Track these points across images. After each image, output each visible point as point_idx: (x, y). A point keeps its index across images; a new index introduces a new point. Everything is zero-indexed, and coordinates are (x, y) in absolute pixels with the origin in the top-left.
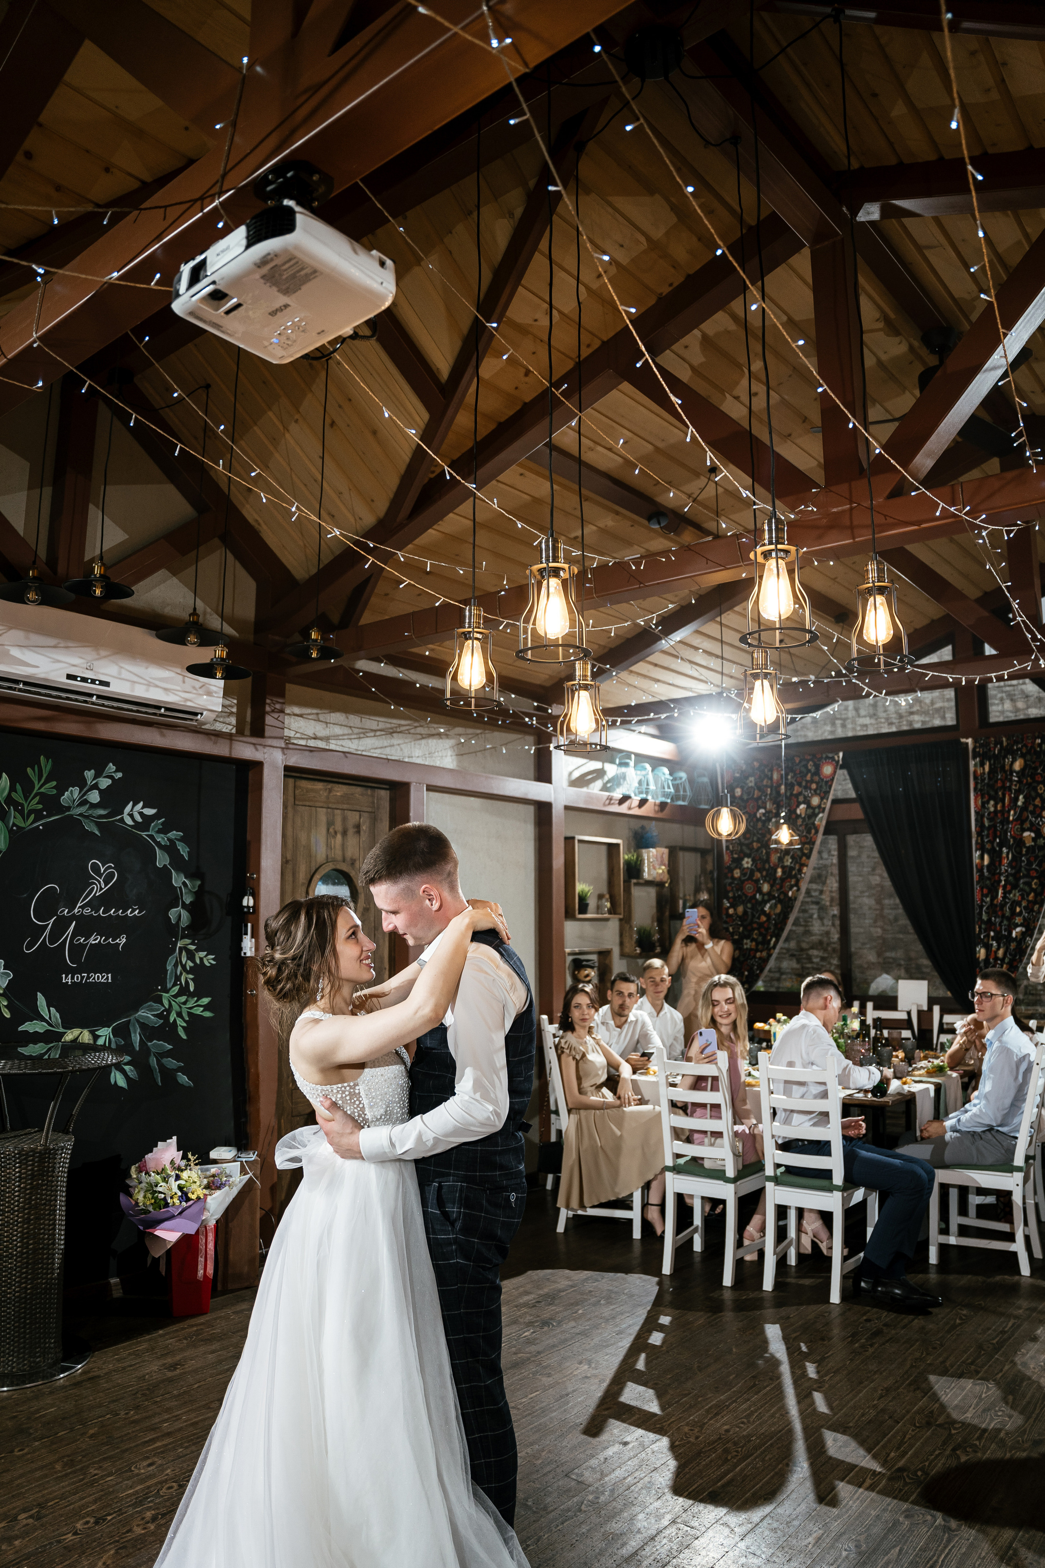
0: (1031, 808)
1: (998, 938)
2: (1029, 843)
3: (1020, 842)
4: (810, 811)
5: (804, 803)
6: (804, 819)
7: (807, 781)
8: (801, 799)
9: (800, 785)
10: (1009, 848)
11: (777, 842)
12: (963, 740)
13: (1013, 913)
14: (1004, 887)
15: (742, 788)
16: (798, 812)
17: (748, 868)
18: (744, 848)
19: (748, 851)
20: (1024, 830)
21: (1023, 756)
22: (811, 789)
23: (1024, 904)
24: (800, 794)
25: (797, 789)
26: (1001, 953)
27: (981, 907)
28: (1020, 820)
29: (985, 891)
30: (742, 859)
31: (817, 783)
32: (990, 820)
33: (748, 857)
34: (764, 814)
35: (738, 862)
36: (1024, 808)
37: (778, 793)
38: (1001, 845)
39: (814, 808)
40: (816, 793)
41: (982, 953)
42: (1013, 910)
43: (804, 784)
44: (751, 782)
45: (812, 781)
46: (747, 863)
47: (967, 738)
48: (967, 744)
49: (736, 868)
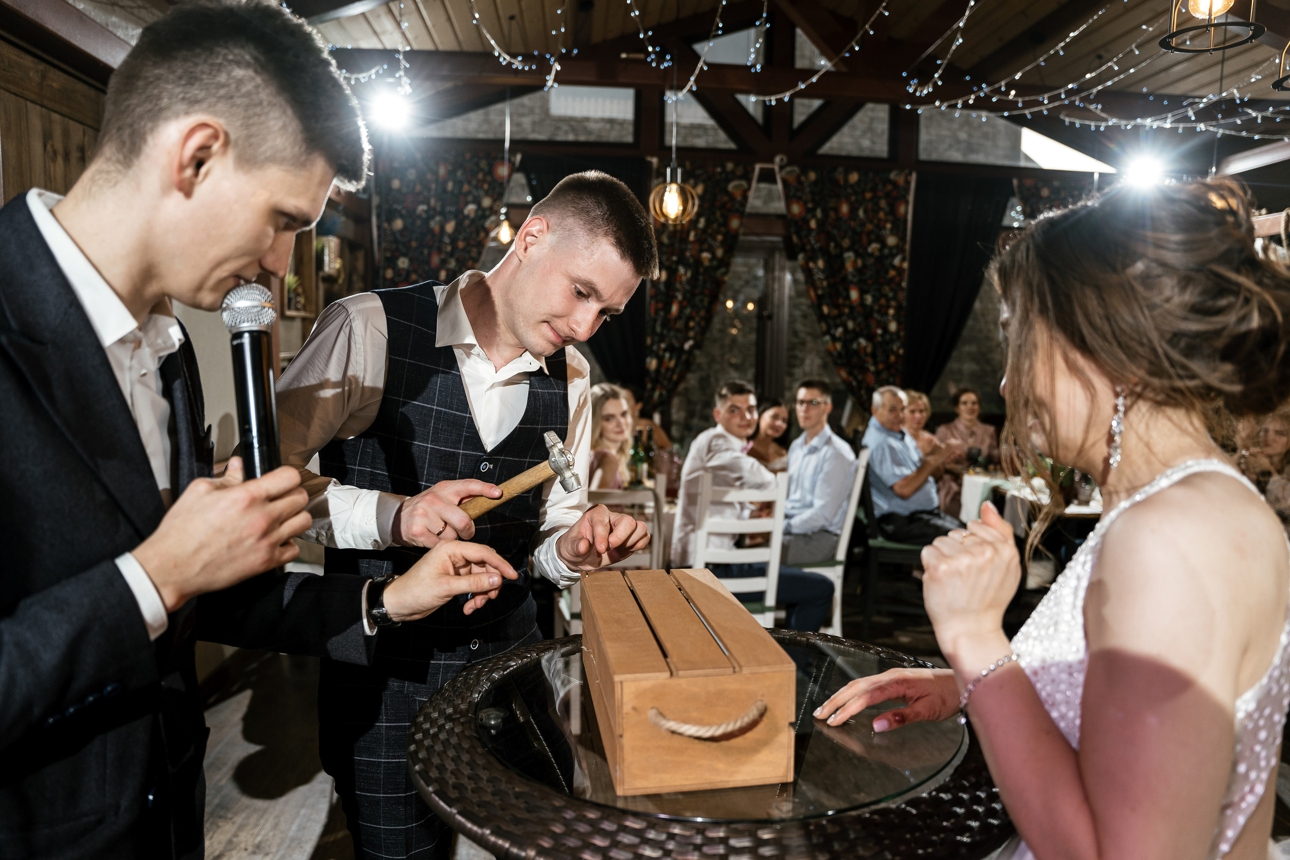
0: (710, 231)
1: (671, 349)
2: (707, 263)
3: (698, 261)
4: (480, 213)
5: (473, 202)
6: (473, 221)
7: (478, 181)
8: (470, 198)
9: (469, 183)
10: (687, 266)
11: (496, 239)
12: (649, 159)
13: (687, 328)
14: (680, 303)
15: (401, 180)
16: (466, 212)
17: (403, 269)
18: (401, 247)
19: (403, 250)
20: (702, 251)
21: (704, 182)
22: (482, 188)
23: (697, 319)
24: (469, 193)
25: (466, 188)
26: (672, 364)
27: (655, 321)
28: (700, 241)
29: (660, 305)
30: (397, 258)
31: (490, 184)
32: (670, 238)
33: (405, 255)
34: (426, 212)
35: (391, 262)
36: (704, 231)
37: (444, 190)
38: (678, 262)
39: (484, 210)
40: (487, 193)
41: (653, 364)
42: (687, 324)
43: (474, 182)
44: (412, 174)
45: (484, 181)
46: (403, 263)
47: (652, 155)
48: (650, 163)
49: (388, 267)
